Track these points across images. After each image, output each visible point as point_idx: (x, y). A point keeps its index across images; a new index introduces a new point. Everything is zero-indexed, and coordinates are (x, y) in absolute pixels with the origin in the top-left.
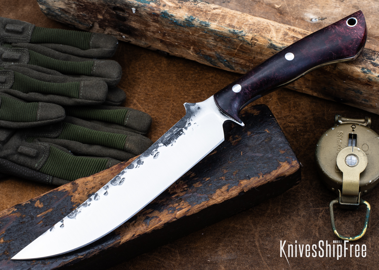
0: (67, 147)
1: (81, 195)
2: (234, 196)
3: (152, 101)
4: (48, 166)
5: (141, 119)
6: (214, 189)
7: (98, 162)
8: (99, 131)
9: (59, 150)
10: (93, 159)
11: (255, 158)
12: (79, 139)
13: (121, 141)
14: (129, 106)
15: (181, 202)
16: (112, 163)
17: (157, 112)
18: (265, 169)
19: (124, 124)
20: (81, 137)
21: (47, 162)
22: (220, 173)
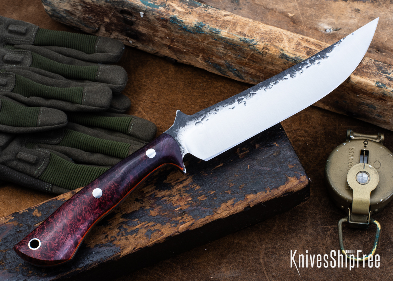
0: (68, 155)
2: (240, 211)
3: (157, 109)
4: (47, 173)
5: (146, 127)
6: (220, 203)
7: (100, 171)
8: (102, 139)
9: (60, 157)
10: (95, 168)
11: (263, 172)
12: (81, 146)
13: (124, 150)
14: (134, 114)
15: (185, 216)
17: (163, 121)
18: (272, 184)
19: (128, 133)
20: (83, 144)
21: (47, 170)
22: (226, 187)
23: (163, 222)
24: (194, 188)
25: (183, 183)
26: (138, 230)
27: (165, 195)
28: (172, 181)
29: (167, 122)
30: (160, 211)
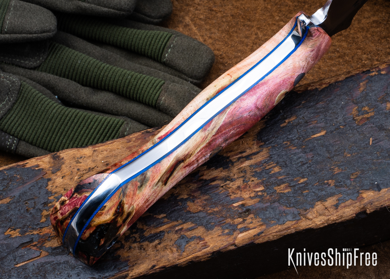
0: (52, 89)
1: (67, 181)
2: (347, 218)
3: (218, 23)
4: (12, 118)
5: (195, 54)
6: (312, 200)
7: (105, 124)
8: (114, 66)
9: (37, 92)
10: (97, 116)
12: (76, 76)
13: (152, 90)
14: (176, 27)
15: (249, 217)
16: (130, 128)
17: (226, 45)
19: (162, 60)
20: (81, 72)
21: (12, 112)
22: (327, 173)
23: (209, 225)
24: (271, 170)
25: (252, 159)
26: (164, 235)
27: (217, 177)
28: (233, 153)
29: (233, 48)
30: (206, 205)
